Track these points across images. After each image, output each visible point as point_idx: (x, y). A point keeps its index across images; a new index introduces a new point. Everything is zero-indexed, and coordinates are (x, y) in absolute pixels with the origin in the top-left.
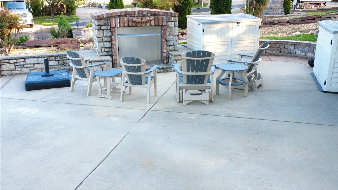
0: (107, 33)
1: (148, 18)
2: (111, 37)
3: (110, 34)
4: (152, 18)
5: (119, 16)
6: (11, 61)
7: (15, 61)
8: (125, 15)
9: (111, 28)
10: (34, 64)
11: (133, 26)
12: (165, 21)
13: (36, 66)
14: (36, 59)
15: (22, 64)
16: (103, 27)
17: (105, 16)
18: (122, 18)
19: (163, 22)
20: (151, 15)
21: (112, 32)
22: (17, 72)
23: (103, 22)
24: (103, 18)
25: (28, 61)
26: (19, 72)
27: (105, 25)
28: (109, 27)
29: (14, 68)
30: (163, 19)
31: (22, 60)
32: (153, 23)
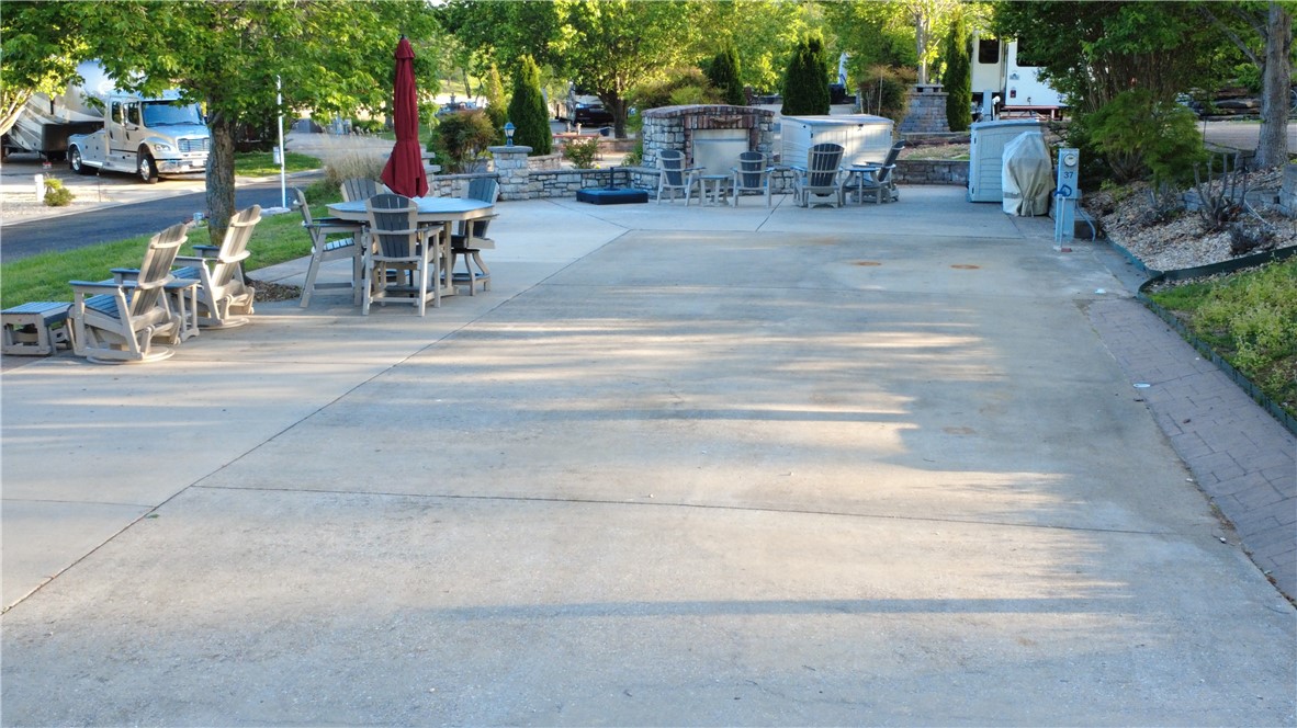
0: (680, 138)
1: (734, 117)
2: (684, 142)
3: (683, 139)
4: (740, 117)
5: (696, 114)
6: (540, 178)
7: (545, 177)
8: (704, 113)
9: (685, 129)
10: (568, 183)
11: (714, 128)
12: (756, 121)
13: (571, 186)
14: (570, 176)
15: (553, 182)
16: (675, 129)
17: (679, 114)
18: (700, 118)
19: (754, 123)
20: (738, 113)
21: (686, 136)
22: (545, 194)
23: (675, 122)
24: (676, 117)
25: (560, 178)
26: (548, 194)
27: (677, 125)
28: (682, 129)
29: (542, 187)
30: (754, 118)
31: (554, 176)
32: (740, 125)
